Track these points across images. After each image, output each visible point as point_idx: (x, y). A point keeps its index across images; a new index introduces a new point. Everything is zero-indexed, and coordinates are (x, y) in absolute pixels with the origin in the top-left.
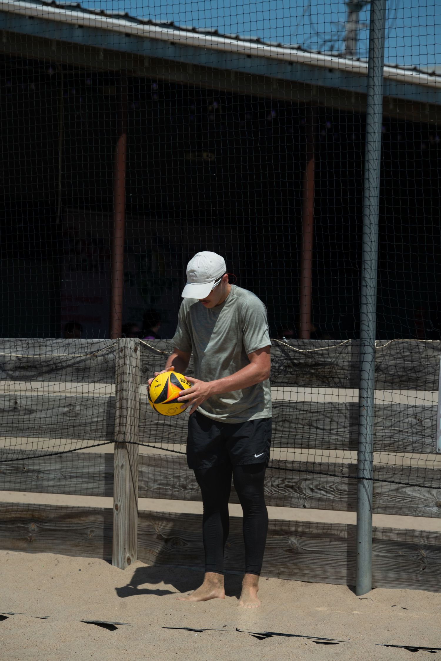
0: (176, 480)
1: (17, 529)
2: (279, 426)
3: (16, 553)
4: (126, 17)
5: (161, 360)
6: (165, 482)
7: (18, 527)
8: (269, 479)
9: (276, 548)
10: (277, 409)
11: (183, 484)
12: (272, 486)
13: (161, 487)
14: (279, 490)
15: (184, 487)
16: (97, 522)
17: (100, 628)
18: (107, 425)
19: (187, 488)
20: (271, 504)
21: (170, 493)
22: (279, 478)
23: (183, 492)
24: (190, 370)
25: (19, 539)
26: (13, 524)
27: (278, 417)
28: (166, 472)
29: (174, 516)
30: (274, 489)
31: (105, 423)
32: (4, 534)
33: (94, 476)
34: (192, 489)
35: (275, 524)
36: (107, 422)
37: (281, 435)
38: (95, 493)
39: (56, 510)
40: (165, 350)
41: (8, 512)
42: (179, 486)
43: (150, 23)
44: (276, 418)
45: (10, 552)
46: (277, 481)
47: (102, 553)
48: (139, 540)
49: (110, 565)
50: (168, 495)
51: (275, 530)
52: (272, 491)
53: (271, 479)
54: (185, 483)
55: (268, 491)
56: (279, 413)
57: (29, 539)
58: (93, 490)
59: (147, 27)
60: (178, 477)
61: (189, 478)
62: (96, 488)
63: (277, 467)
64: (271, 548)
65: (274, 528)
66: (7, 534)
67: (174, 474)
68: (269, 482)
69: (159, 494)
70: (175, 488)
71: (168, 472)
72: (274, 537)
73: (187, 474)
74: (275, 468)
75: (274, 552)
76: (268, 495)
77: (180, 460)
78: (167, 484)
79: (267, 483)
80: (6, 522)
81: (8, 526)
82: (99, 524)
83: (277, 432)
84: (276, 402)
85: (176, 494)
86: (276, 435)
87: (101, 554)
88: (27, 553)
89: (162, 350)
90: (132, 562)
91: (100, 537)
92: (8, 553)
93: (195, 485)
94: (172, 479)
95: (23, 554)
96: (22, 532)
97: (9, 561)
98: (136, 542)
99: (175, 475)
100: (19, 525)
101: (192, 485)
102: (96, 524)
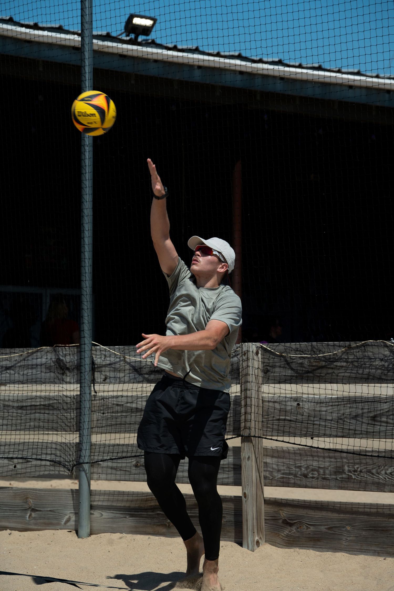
0: (297, 470)
1: (156, 516)
2: (390, 419)
3: (157, 538)
4: (240, 57)
5: (280, 362)
6: (288, 472)
7: (158, 514)
8: (383, 467)
9: (391, 530)
10: (387, 404)
11: (304, 473)
12: (386, 473)
13: (284, 476)
14: (392, 477)
15: (305, 476)
16: (228, 509)
18: (233, 421)
19: (308, 477)
20: (385, 490)
21: (292, 481)
22: (391, 466)
23: (304, 481)
24: (306, 370)
25: (159, 525)
26: (153, 512)
27: (389, 411)
28: (288, 462)
29: (297, 502)
30: (387, 477)
32: (146, 521)
33: (223, 468)
34: (313, 478)
35: (390, 509)
36: (233, 418)
37: (392, 428)
38: (225, 482)
39: (191, 498)
40: (283, 352)
41: (148, 501)
42: (301, 475)
43: (261, 61)
44: (387, 412)
45: (151, 537)
46: (390, 469)
47: (234, 537)
48: (266, 525)
49: (241, 547)
50: (290, 483)
51: (390, 514)
52: (385, 479)
53: (384, 468)
54: (306, 472)
55: (382, 479)
56: (389, 408)
57: (168, 525)
58: (224, 480)
59: (260, 65)
60: (300, 467)
61: (309, 468)
62: (226, 478)
63: (390, 456)
64: (387, 530)
65: (389, 512)
66: (149, 521)
67: (295, 464)
68: (382, 470)
69: (283, 482)
70: (297, 477)
71: (291, 463)
72: (389, 520)
73: (307, 464)
74: (388, 457)
75: (390, 534)
76: (382, 482)
77: (301, 451)
78: (290, 474)
79: (381, 471)
80: (146, 509)
81: (149, 513)
82: (230, 511)
83: (388, 425)
84: (386, 397)
85: (298, 482)
86: (388, 427)
87: (232, 538)
88: (166, 537)
89: (281, 353)
90: (260, 545)
91: (231, 523)
92: (149, 538)
93: (316, 474)
94: (294, 469)
95: (163, 538)
96: (162, 518)
97: (150, 545)
98: (264, 526)
99: (297, 465)
100: (158, 512)
101: (313, 474)
102: (227, 511)
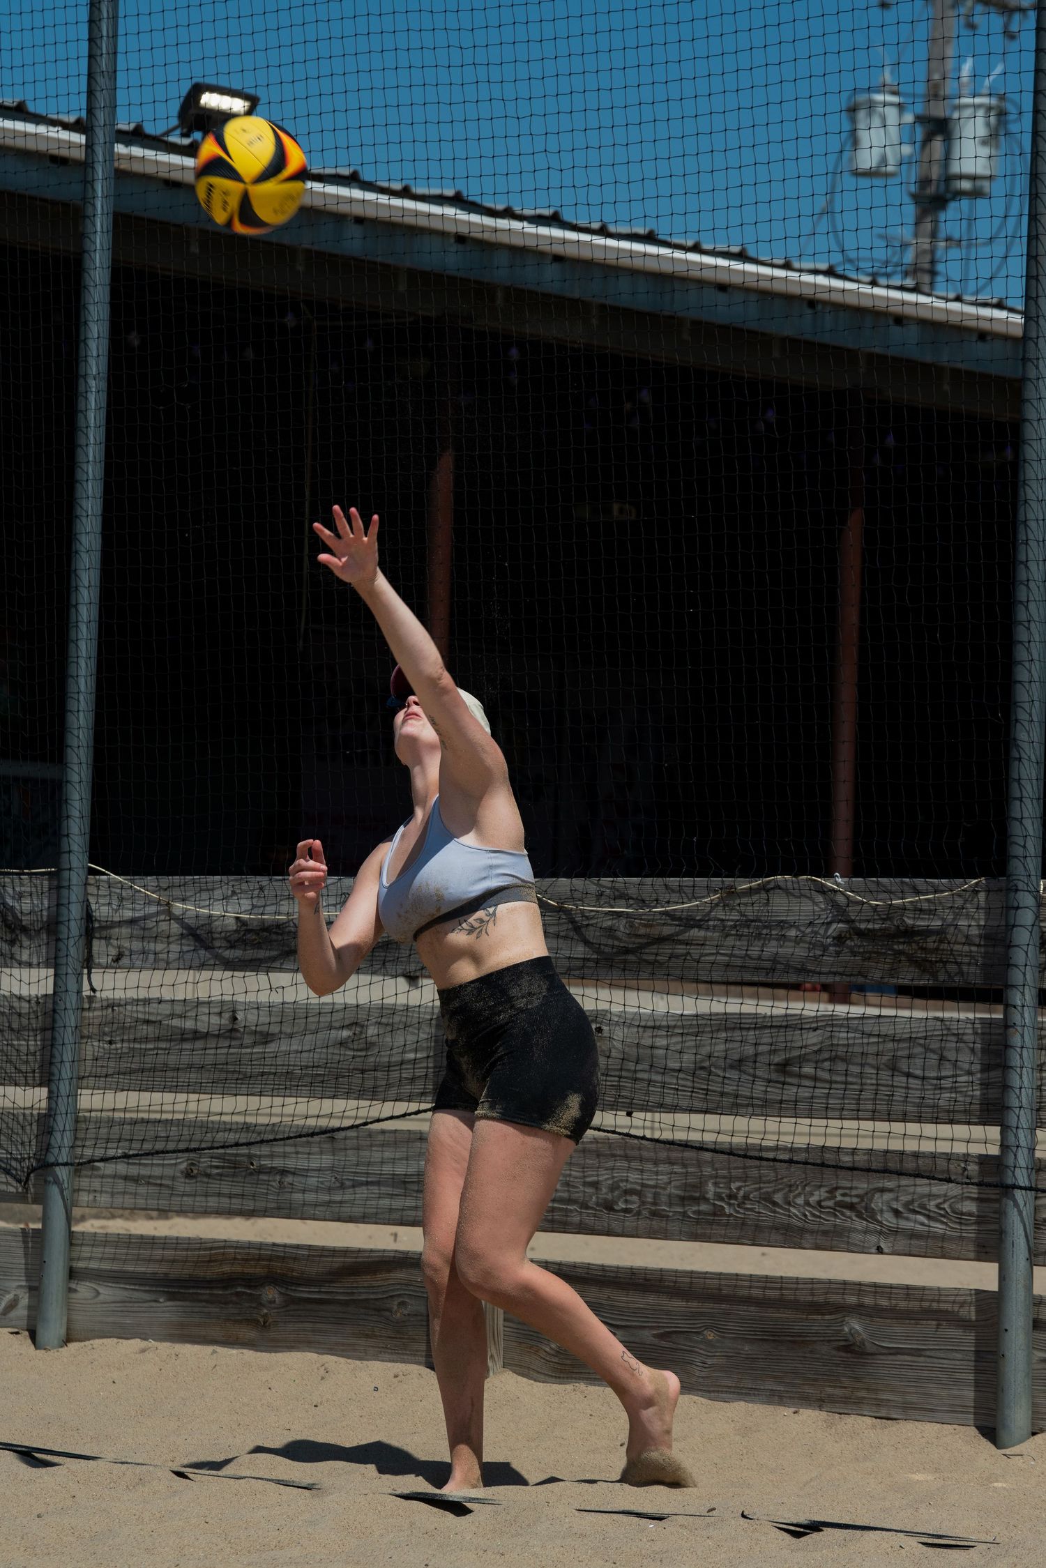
0: (590, 1190)
1: (234, 1298)
2: (824, 1070)
3: (234, 1352)
5: (558, 925)
6: (565, 1195)
7: (238, 1294)
8: (800, 1188)
9: (815, 1342)
10: (819, 1032)
11: (606, 1200)
12: (807, 1203)
13: (556, 1205)
14: (821, 1212)
15: (609, 1207)
16: (414, 1284)
17: (435, 1510)
18: (435, 1067)
19: (616, 1208)
20: (804, 1244)
21: (576, 1219)
22: (820, 1186)
23: (605, 1219)
24: (622, 945)
25: (240, 1322)
26: (225, 1288)
27: (820, 1050)
28: (568, 1172)
29: (585, 1271)
30: (810, 1212)
31: (431, 1065)
32: (206, 1310)
33: (405, 1182)
34: (626, 1211)
35: (812, 1289)
36: (435, 1061)
37: (827, 1091)
38: (410, 1219)
39: (321, 1256)
40: (566, 900)
41: (215, 1261)
42: (597, 1204)
44: (816, 1052)
45: (221, 1350)
46: (817, 1193)
47: (424, 1354)
48: (507, 1324)
50: (571, 1224)
51: (812, 1302)
52: (805, 1216)
53: (804, 1188)
54: (609, 1197)
55: (797, 1216)
56: (822, 1043)
57: (261, 1320)
58: (405, 1213)
60: (595, 1185)
61: (619, 1187)
62: (410, 1209)
63: (819, 1161)
64: (803, 1342)
65: (809, 1298)
66: (214, 1310)
67: (584, 1177)
68: (799, 1194)
69: (552, 1221)
70: (587, 1207)
71: (573, 1173)
72: (810, 1317)
73: (613, 1177)
74: (814, 1164)
75: (811, 1352)
76: (798, 1224)
77: (599, 1145)
78: (570, 1201)
79: (795, 1197)
80: (210, 1282)
81: (215, 1292)
82: (418, 1289)
83: (818, 1084)
84: (817, 1017)
85: (590, 1221)
86: (817, 1090)
87: (422, 1356)
88: (257, 1351)
89: (561, 901)
90: (491, 1373)
91: (419, 1318)
92: (214, 1352)
93: (635, 1203)
94: (582, 1188)
95: (248, 1354)
96: (247, 1305)
97: (217, 1368)
98: (501, 1328)
99: (588, 1180)
100: (239, 1289)
101: (626, 1201)
102: (411, 1288)
